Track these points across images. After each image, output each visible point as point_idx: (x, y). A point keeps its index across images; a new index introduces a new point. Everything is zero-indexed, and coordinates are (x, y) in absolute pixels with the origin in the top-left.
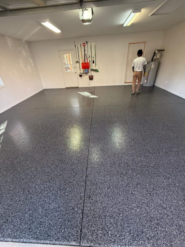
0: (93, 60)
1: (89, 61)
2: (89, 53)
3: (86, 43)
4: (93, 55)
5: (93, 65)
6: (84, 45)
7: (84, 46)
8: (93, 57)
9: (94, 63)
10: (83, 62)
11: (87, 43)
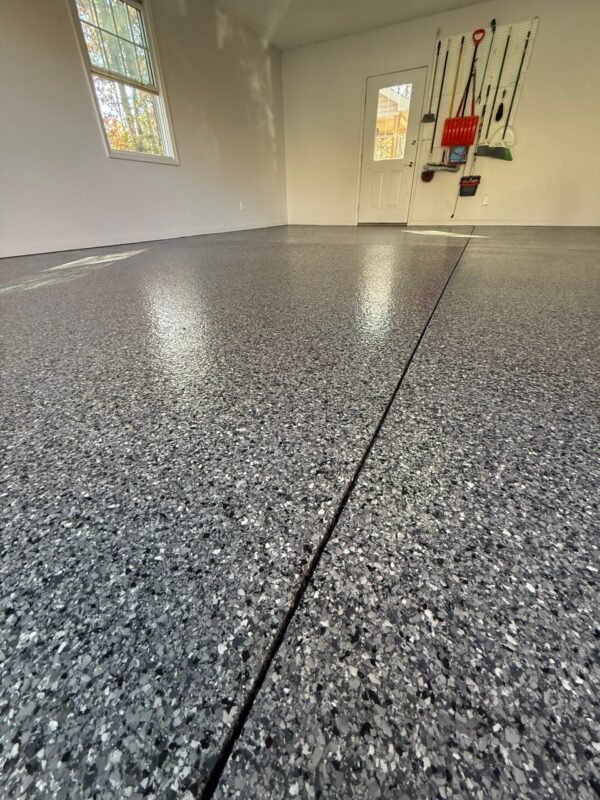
0: (501, 106)
1: (478, 111)
2: (488, 76)
3: (488, 30)
4: (507, 84)
5: (497, 127)
6: (478, 37)
7: (477, 43)
8: (504, 93)
9: (499, 117)
10: (454, 115)
11: (494, 30)
